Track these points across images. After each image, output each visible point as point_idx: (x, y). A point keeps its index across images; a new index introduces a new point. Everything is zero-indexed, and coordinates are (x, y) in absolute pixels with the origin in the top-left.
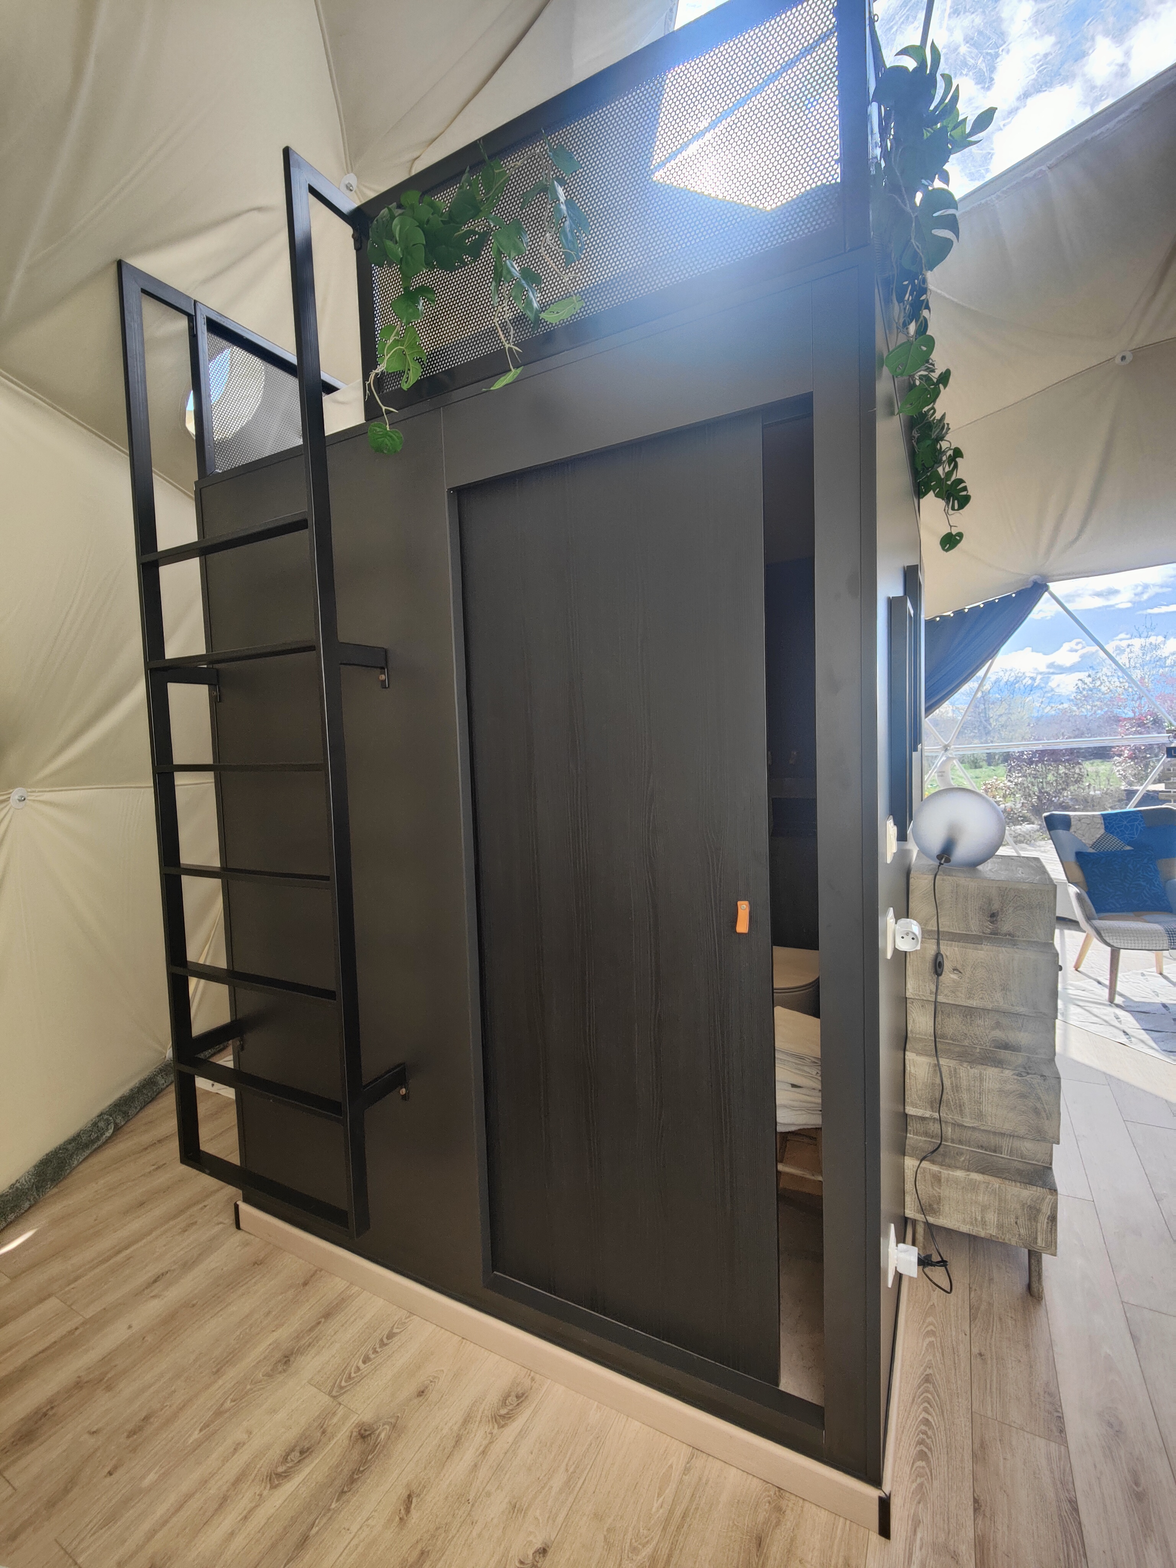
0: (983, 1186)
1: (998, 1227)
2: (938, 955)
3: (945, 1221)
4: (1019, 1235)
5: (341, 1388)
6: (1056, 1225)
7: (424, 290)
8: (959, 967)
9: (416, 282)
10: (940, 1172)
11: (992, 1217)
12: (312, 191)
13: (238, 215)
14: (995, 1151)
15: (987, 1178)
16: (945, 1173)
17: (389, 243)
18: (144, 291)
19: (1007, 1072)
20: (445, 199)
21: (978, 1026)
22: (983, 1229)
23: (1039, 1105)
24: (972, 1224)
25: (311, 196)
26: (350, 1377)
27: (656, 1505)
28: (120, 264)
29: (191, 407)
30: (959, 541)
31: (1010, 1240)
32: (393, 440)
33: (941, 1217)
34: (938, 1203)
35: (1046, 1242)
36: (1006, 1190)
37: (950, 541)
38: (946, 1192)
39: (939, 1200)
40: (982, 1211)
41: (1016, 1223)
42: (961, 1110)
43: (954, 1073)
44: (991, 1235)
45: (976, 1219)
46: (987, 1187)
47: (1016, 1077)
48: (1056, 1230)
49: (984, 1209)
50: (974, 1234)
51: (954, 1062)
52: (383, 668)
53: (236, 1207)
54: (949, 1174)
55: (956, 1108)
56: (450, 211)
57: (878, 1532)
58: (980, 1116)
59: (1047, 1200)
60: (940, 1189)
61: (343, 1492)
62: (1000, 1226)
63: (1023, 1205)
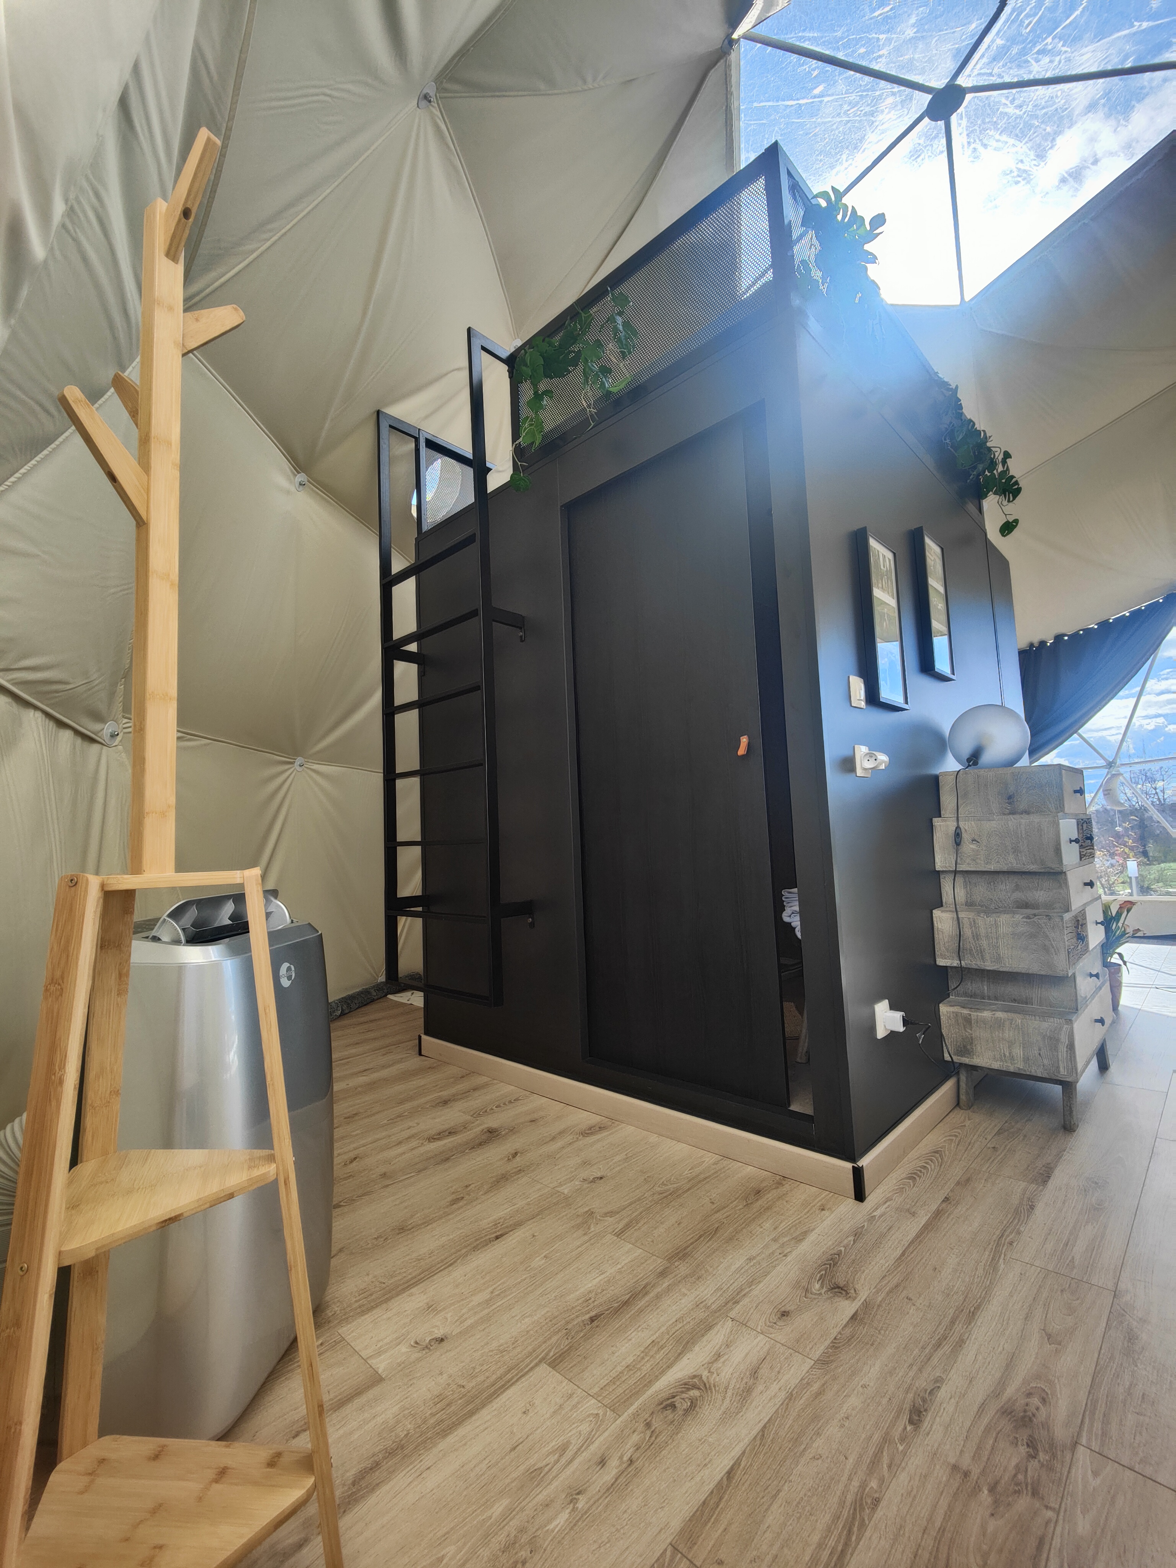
0: (1007, 1023)
1: (1024, 1061)
2: (958, 827)
3: (978, 1060)
4: (1043, 1066)
5: (479, 1114)
6: (1074, 1053)
7: (547, 392)
8: (976, 838)
9: (542, 387)
10: (970, 1015)
11: (1018, 1052)
12: (484, 349)
13: (446, 374)
14: (1027, 1003)
15: (1011, 1015)
16: (974, 1014)
17: (524, 368)
18: (391, 426)
19: (1017, 916)
20: (557, 340)
21: (1001, 891)
22: (1012, 1064)
23: (1047, 943)
24: (1002, 1060)
25: (483, 353)
26: (486, 1111)
27: (686, 1172)
28: (378, 412)
29: (414, 502)
30: (1015, 526)
31: (1036, 1072)
32: (525, 481)
33: (975, 1057)
34: (971, 1043)
35: (1068, 1070)
36: (1028, 1024)
37: (1007, 528)
38: (978, 1033)
39: (971, 1041)
40: (1009, 1047)
41: (1040, 1054)
42: (982, 956)
43: (973, 924)
44: (1019, 1068)
45: (1005, 1056)
46: (1011, 1024)
47: (1025, 920)
48: (1075, 1057)
49: (1011, 1044)
50: (1004, 1069)
51: (973, 914)
52: (521, 628)
53: (420, 1037)
54: (977, 1016)
55: (978, 955)
56: (560, 344)
57: (853, 1197)
58: (999, 959)
59: (1064, 1029)
60: (971, 1030)
61: (473, 1148)
62: (1026, 1059)
63: (1044, 1037)
